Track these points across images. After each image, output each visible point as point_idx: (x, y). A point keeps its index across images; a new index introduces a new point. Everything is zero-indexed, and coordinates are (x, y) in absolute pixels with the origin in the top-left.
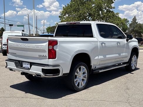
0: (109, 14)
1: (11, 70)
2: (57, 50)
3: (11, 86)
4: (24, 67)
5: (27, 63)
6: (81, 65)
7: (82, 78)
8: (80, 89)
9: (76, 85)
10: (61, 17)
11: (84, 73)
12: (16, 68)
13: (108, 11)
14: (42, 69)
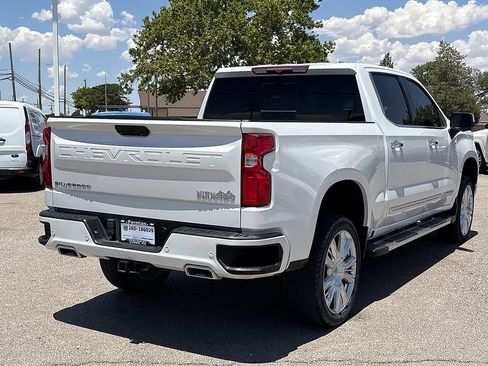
0: (305, 47)
1: (67, 251)
2: (274, 170)
3: (59, 316)
4: (127, 241)
5: (144, 225)
6: (341, 227)
7: (342, 275)
8: (339, 317)
9: (328, 303)
10: (139, 55)
11: (348, 258)
12: (92, 244)
13: (300, 36)
14: (220, 248)
